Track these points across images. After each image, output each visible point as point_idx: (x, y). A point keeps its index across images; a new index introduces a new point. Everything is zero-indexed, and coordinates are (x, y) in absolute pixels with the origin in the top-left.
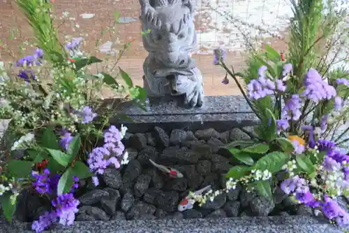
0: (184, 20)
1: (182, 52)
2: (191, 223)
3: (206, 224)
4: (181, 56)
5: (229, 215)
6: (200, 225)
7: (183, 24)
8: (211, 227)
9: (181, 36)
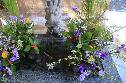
0: (56, 10)
1: (55, 19)
2: (51, 73)
3: (55, 74)
4: (54, 20)
5: (65, 71)
6: (53, 74)
7: (56, 11)
8: (56, 75)
9: (55, 15)
